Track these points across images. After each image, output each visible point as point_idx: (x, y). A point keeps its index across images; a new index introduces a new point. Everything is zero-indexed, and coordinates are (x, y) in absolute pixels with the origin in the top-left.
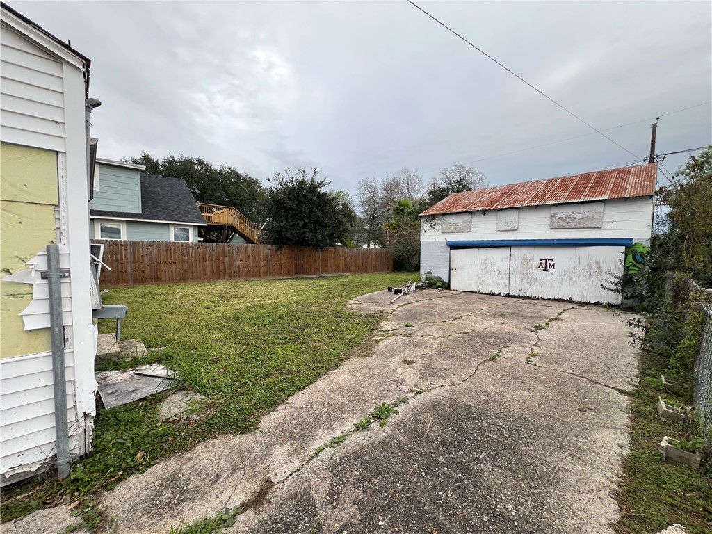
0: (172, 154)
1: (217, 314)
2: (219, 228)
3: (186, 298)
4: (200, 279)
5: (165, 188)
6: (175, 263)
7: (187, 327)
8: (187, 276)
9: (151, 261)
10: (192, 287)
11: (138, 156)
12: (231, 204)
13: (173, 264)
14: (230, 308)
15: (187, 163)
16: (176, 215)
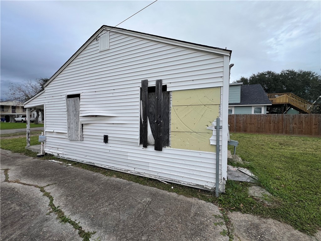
0: (254, 74)
1: (278, 153)
2: (279, 106)
3: (259, 141)
4: (267, 132)
5: (251, 90)
6: (254, 124)
7: (260, 155)
8: (259, 130)
9: (243, 123)
10: (262, 136)
11: (239, 79)
12: (288, 91)
13: (253, 125)
14: (287, 151)
15: (262, 76)
16: (255, 101)
